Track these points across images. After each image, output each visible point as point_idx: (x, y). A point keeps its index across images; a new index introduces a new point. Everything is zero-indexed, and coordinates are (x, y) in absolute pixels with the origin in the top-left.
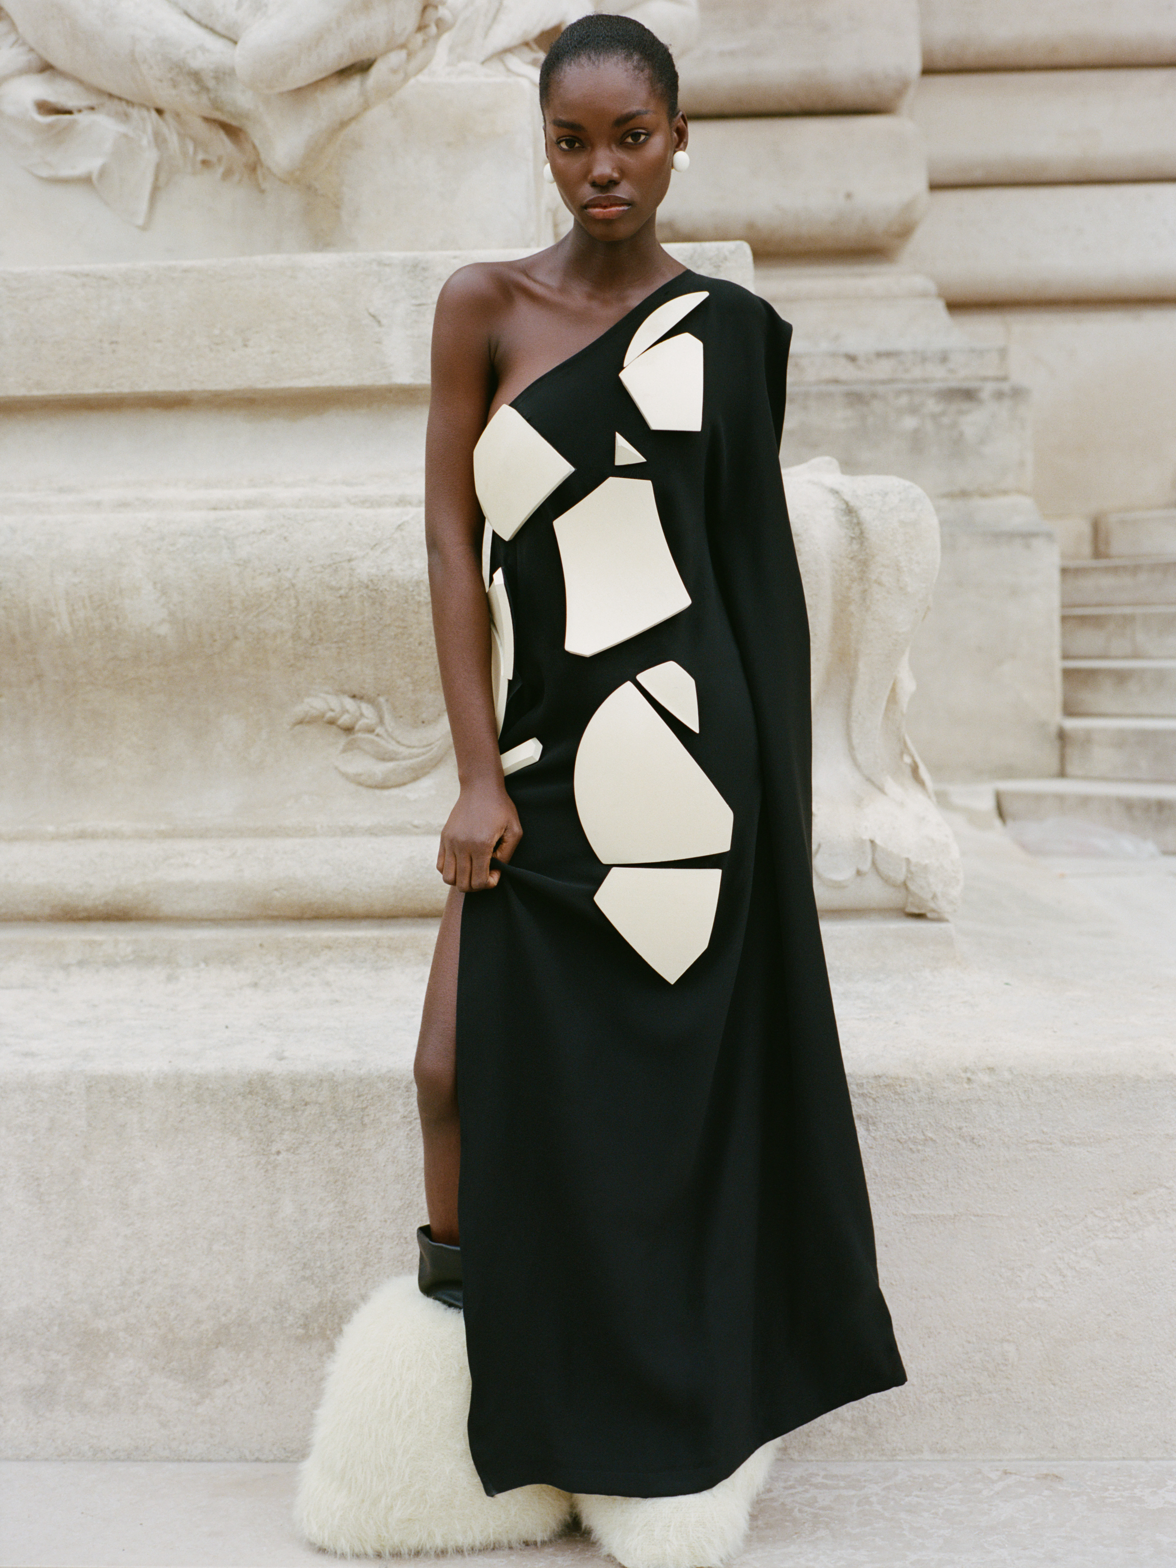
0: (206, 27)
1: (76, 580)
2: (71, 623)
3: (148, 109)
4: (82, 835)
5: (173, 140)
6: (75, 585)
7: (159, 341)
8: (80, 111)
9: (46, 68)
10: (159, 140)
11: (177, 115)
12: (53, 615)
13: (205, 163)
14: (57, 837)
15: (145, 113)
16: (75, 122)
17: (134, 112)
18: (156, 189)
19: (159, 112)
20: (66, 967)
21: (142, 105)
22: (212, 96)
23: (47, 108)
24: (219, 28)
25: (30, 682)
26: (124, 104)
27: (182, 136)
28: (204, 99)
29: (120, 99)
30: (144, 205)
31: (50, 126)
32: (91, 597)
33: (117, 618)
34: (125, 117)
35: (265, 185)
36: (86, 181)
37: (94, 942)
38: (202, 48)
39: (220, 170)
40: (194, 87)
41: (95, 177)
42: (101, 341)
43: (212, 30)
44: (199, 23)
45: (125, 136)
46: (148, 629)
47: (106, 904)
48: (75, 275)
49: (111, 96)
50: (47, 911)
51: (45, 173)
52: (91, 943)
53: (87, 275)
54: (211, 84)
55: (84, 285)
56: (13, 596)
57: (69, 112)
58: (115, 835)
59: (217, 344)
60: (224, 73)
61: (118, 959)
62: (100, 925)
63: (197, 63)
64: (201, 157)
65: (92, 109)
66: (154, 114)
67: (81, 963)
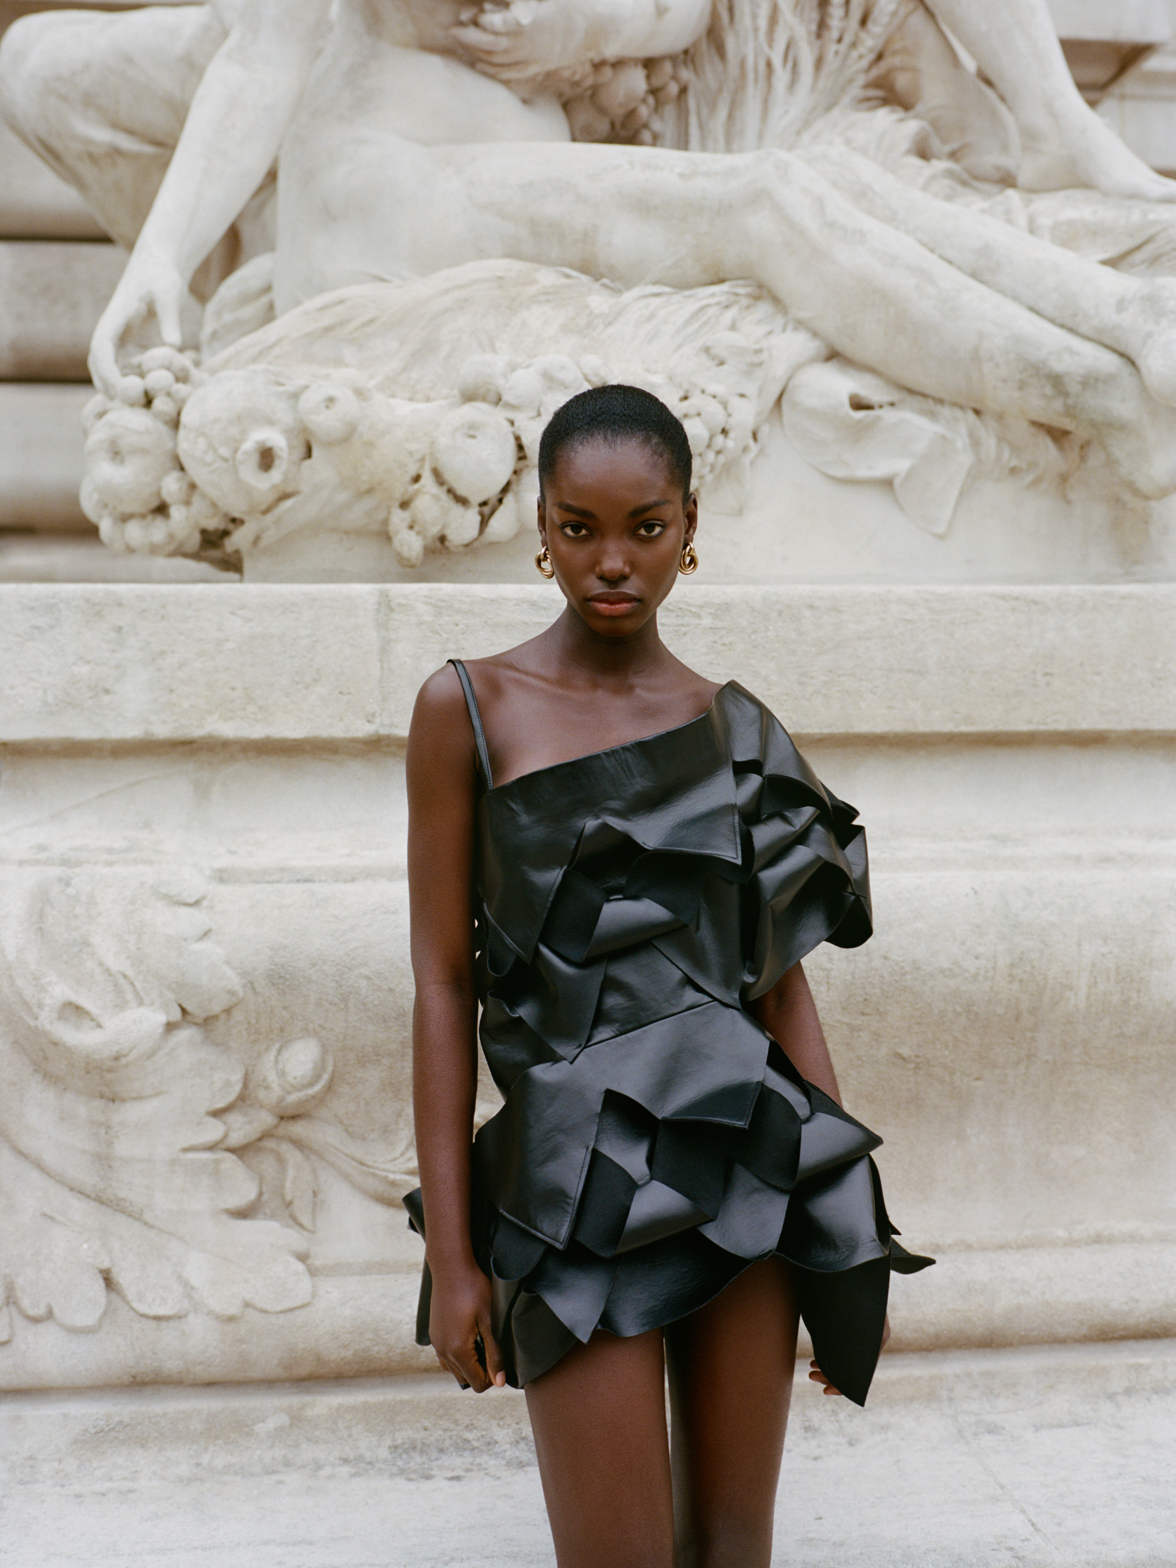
0: (1062, 326)
1: (1104, 950)
2: (1088, 997)
3: (962, 407)
4: (1097, 1240)
5: (990, 443)
6: (1103, 955)
7: (1099, 674)
8: (881, 407)
9: (833, 355)
10: (975, 443)
11: (1000, 417)
12: (1071, 988)
13: (1013, 471)
14: (1071, 1243)
15: (958, 413)
16: (879, 418)
17: (946, 412)
18: (961, 494)
19: (977, 412)
20: (1111, 1397)
21: (955, 405)
22: (1070, 402)
23: (859, 405)
24: (1084, 329)
25: (1017, 1063)
26: (931, 402)
27: (1001, 439)
28: (1058, 404)
29: (924, 395)
30: (948, 513)
31: (859, 421)
32: (1118, 968)
33: (1139, 991)
34: (932, 416)
35: (1072, 496)
36: (887, 484)
37: (1141, 1365)
38: (1069, 350)
39: (1030, 477)
40: (1048, 390)
41: (897, 482)
42: (1034, 672)
43: (1072, 330)
44: (1053, 321)
45: (943, 437)
47: (1152, 1320)
48: (1003, 598)
49: (911, 391)
50: (1084, 1331)
51: (840, 473)
52: (1137, 1367)
53: (1017, 599)
54: (1074, 388)
56: (1033, 967)
57: (869, 407)
58: (1133, 1239)
59: (1160, 679)
60: (1097, 380)
61: (1168, 1385)
62: (1132, 1344)
63: (1061, 365)
64: (1014, 462)
65: (892, 404)
66: (971, 416)
67: (1128, 1392)
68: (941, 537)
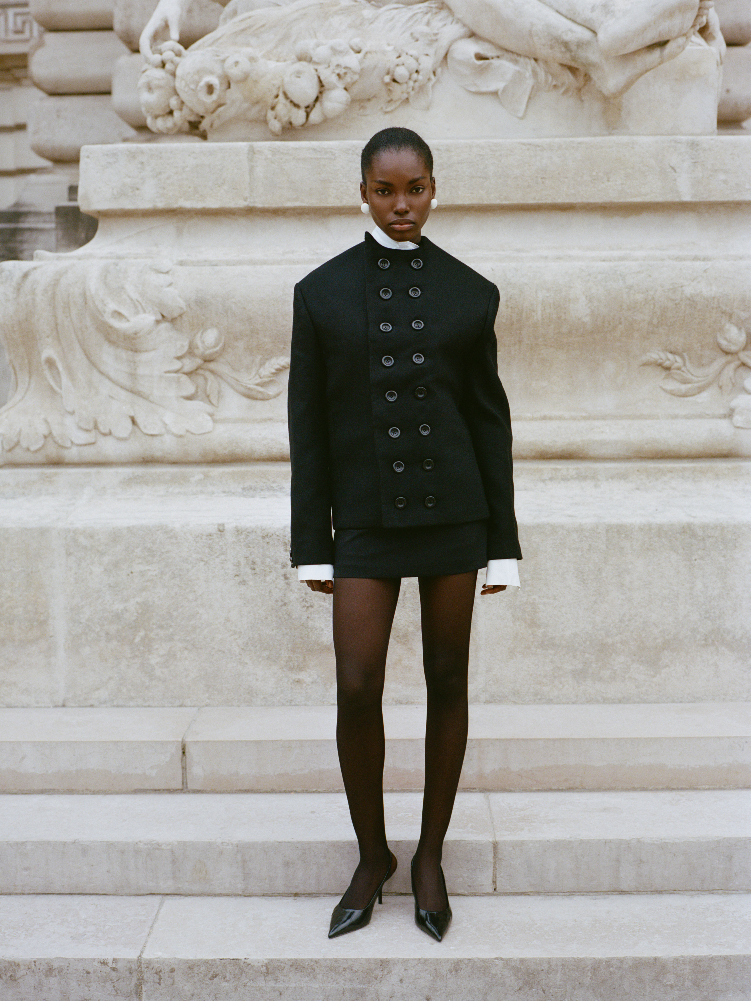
0: (570, 19)
1: (548, 295)
2: (542, 315)
3: (529, 58)
4: (545, 418)
5: (542, 74)
6: (547, 297)
7: (567, 178)
8: (492, 58)
9: (472, 35)
10: (535, 74)
11: (546, 62)
12: (534, 312)
13: (555, 86)
14: (533, 419)
15: (527, 60)
16: (491, 64)
17: (522, 60)
18: (530, 98)
19: (536, 60)
20: (544, 481)
21: (526, 56)
22: (573, 54)
23: (480, 57)
24: (578, 20)
25: (515, 344)
26: (515, 56)
27: (547, 72)
28: (568, 55)
29: (513, 52)
30: (524, 106)
31: (481, 66)
32: (554, 303)
33: (565, 313)
34: (516, 62)
35: (584, 98)
36: (495, 94)
37: (557, 469)
38: (571, 31)
39: (563, 90)
40: (563, 49)
41: (499, 93)
42: (537, 177)
43: (574, 21)
44: (566, 17)
45: (519, 72)
46: (579, 319)
47: (563, 450)
48: (524, 144)
49: (507, 51)
50: (533, 454)
51: (473, 89)
52: (556, 469)
53: (530, 144)
54: (573, 48)
55: (528, 149)
56: (516, 302)
57: (486, 59)
58: (560, 418)
59: (595, 180)
60: (583, 43)
61: (569, 477)
62: (556, 461)
63: (567, 37)
64: (554, 83)
65: (498, 57)
66: (533, 61)
67: (551, 479)
68: (522, 118)
